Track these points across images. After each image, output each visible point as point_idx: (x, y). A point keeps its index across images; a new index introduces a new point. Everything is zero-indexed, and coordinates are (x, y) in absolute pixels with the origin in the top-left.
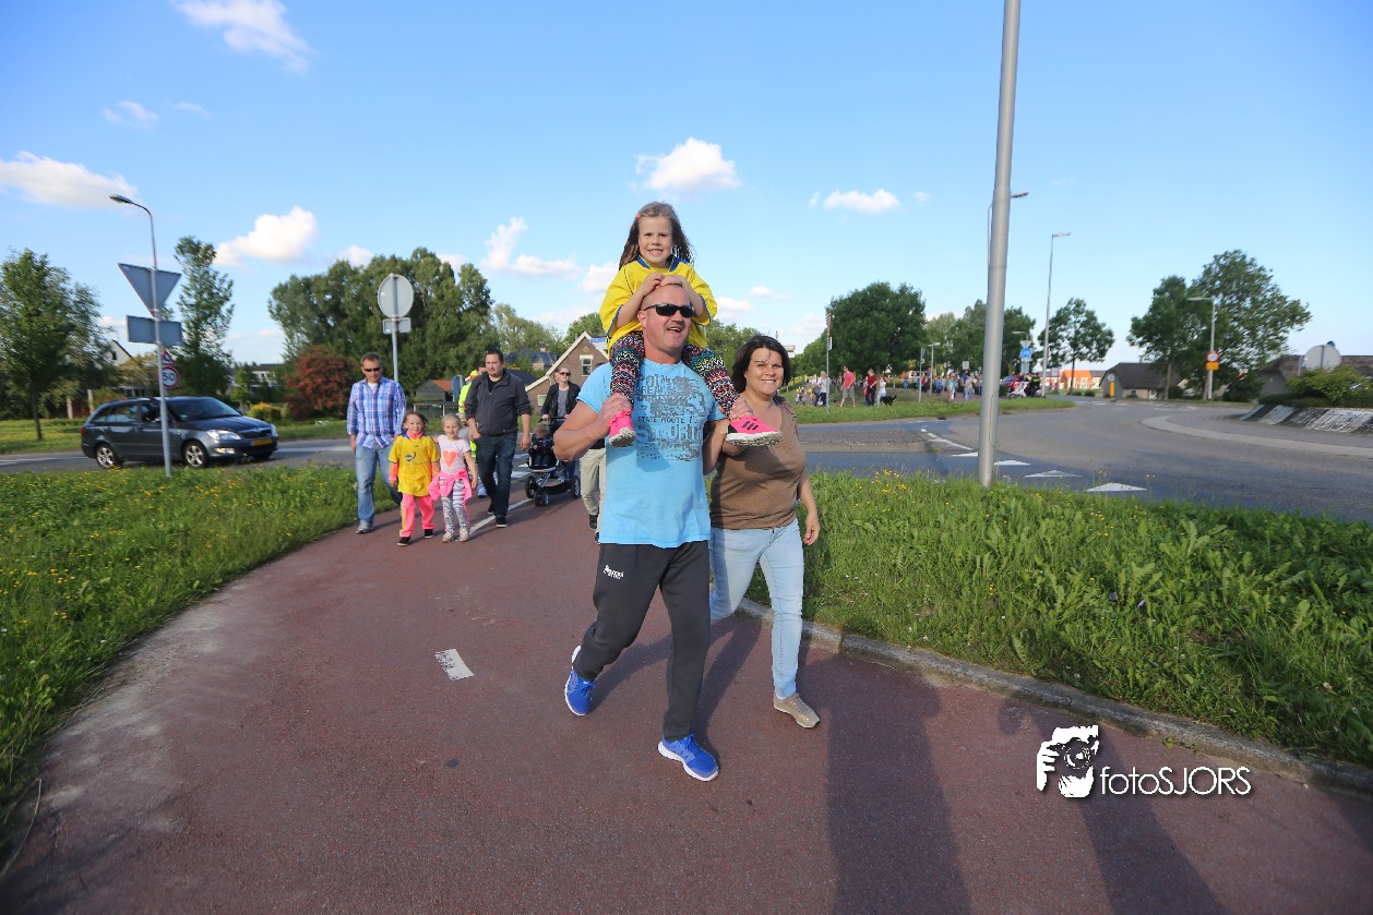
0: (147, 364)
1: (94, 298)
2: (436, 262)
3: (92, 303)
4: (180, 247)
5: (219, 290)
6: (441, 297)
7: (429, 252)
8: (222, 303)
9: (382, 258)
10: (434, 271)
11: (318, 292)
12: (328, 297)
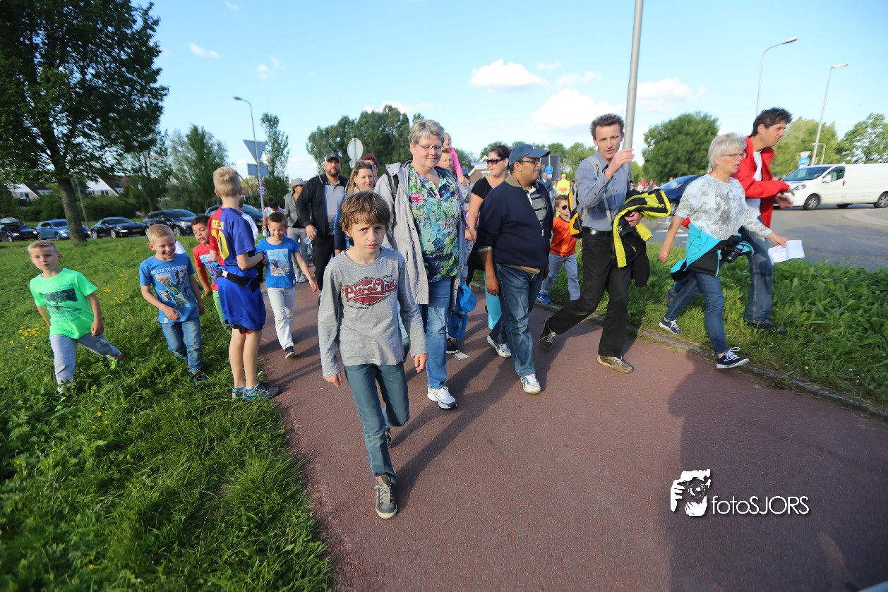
0: (250, 183)
1: (225, 147)
2: (398, 114)
3: (225, 151)
4: (263, 119)
5: (282, 141)
6: (401, 135)
7: (393, 107)
8: (284, 149)
9: (366, 113)
10: (397, 119)
11: (332, 137)
12: (338, 139)
